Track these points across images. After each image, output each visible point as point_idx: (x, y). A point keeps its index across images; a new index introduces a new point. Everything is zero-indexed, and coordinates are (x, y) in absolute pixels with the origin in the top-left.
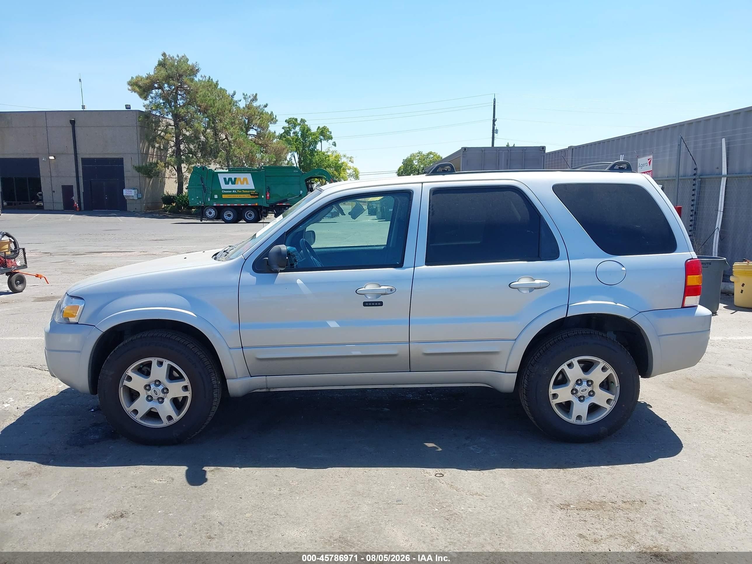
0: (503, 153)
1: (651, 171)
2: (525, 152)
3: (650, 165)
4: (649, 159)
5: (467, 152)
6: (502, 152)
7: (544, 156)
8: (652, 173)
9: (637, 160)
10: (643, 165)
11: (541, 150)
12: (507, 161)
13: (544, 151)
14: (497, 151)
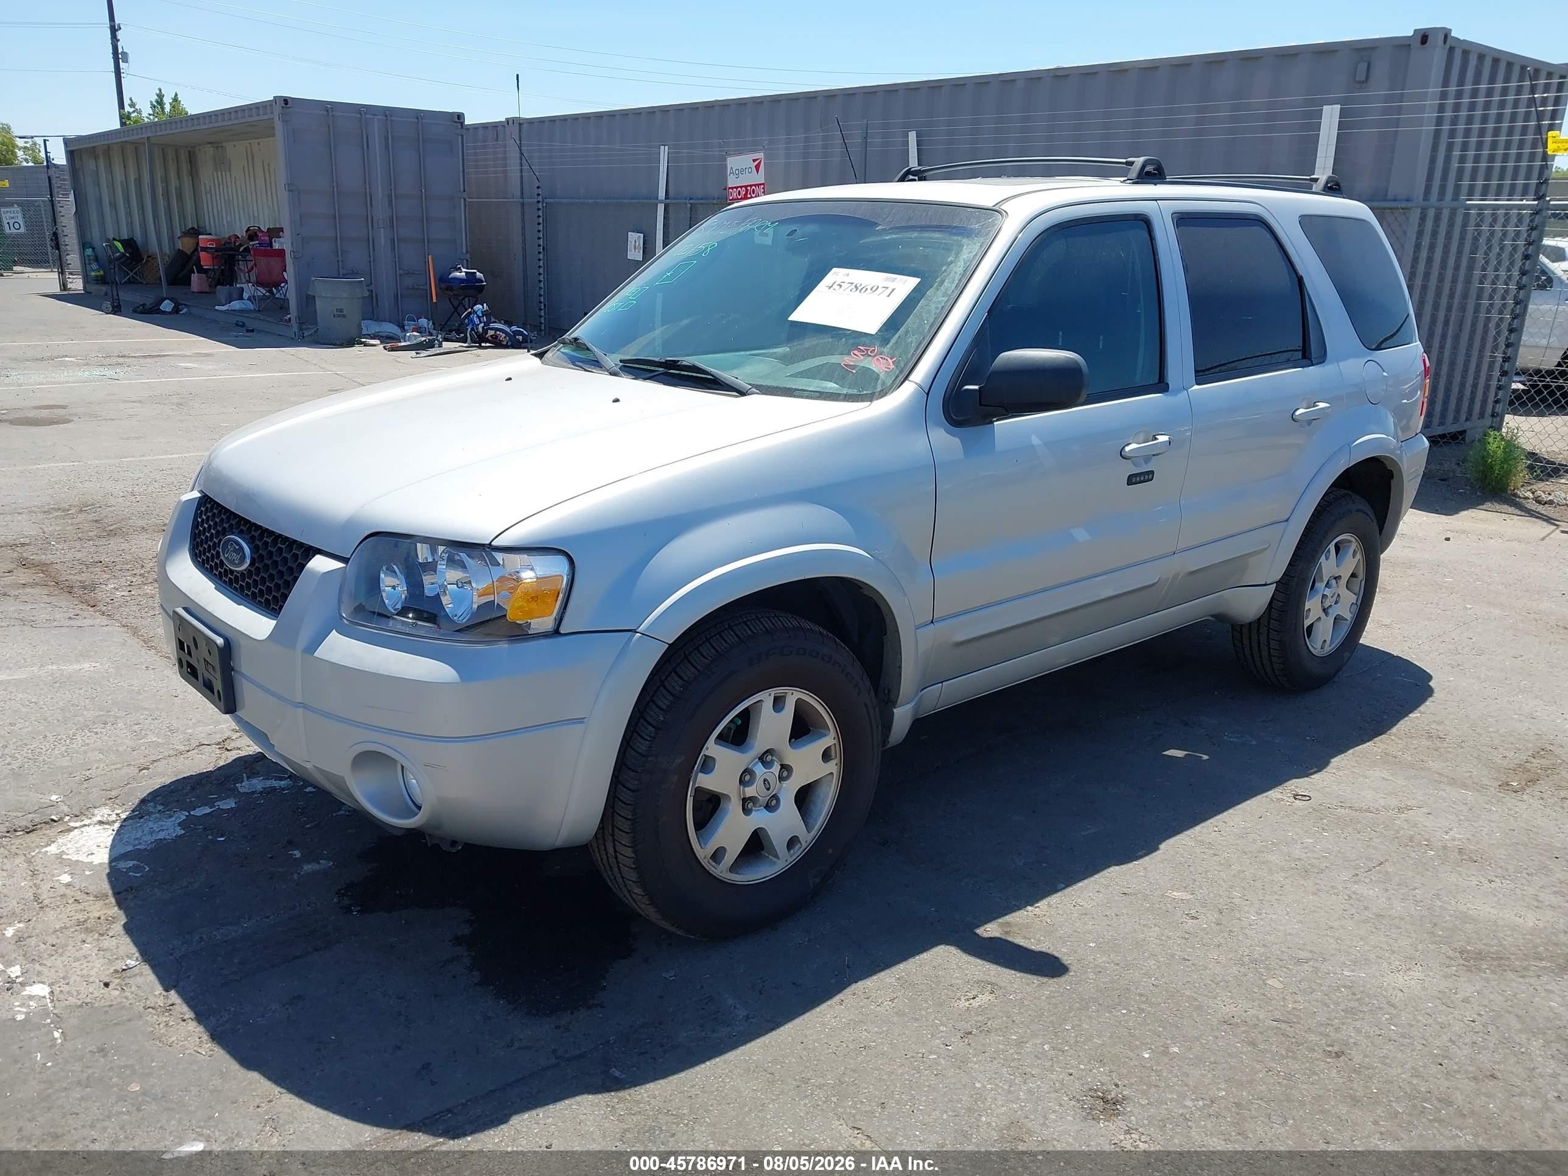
0: (375, 119)
1: (761, 184)
2: (422, 123)
3: (758, 171)
4: (754, 161)
5: (291, 109)
6: (373, 119)
7: (462, 136)
8: (763, 188)
9: (725, 160)
10: (741, 171)
11: (456, 122)
12: (387, 139)
13: (462, 123)
14: (360, 114)
